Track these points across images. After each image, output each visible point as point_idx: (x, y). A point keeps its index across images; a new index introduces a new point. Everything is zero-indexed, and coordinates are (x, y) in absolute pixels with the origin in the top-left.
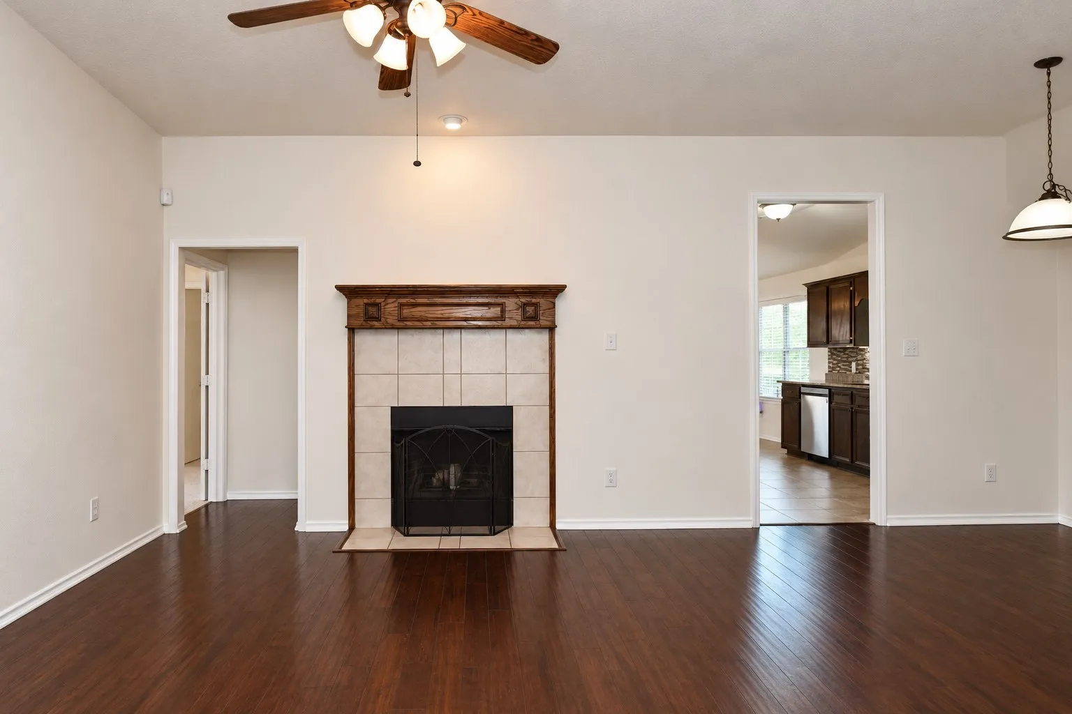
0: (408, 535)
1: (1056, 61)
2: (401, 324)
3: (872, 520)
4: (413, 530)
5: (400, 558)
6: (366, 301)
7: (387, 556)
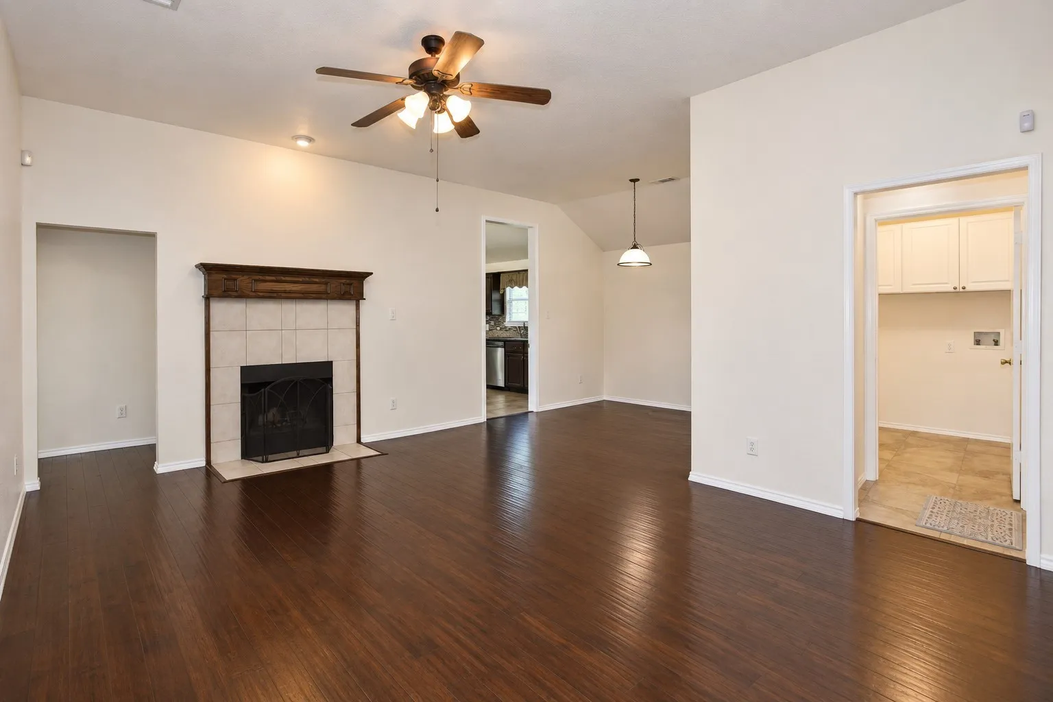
0: (267, 461)
1: (638, 180)
2: (254, 294)
3: (530, 410)
4: (271, 457)
5: (248, 484)
6: (225, 276)
7: (238, 484)
